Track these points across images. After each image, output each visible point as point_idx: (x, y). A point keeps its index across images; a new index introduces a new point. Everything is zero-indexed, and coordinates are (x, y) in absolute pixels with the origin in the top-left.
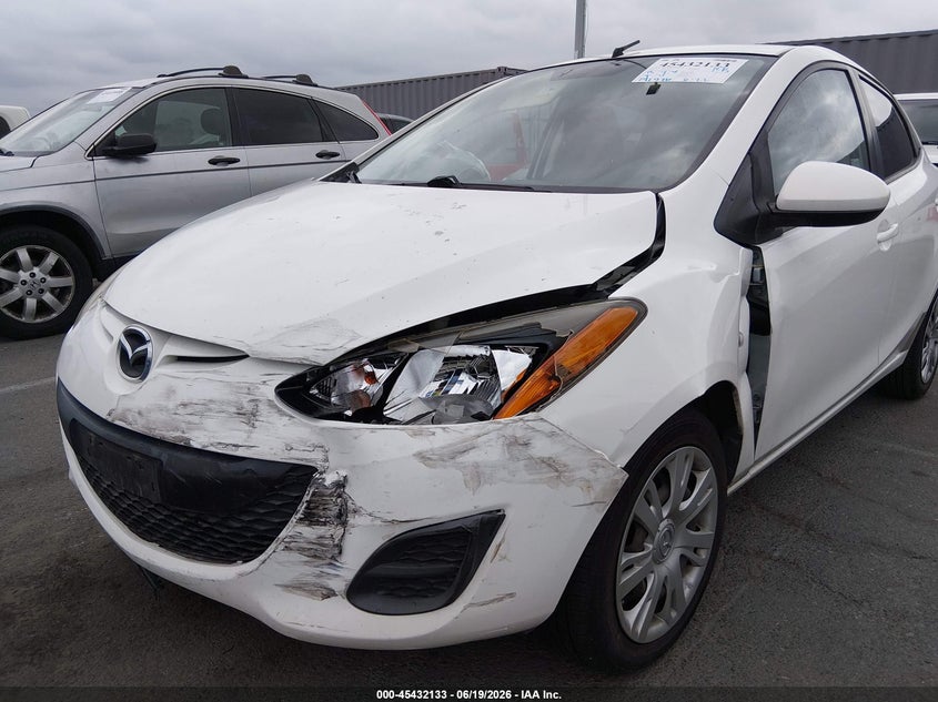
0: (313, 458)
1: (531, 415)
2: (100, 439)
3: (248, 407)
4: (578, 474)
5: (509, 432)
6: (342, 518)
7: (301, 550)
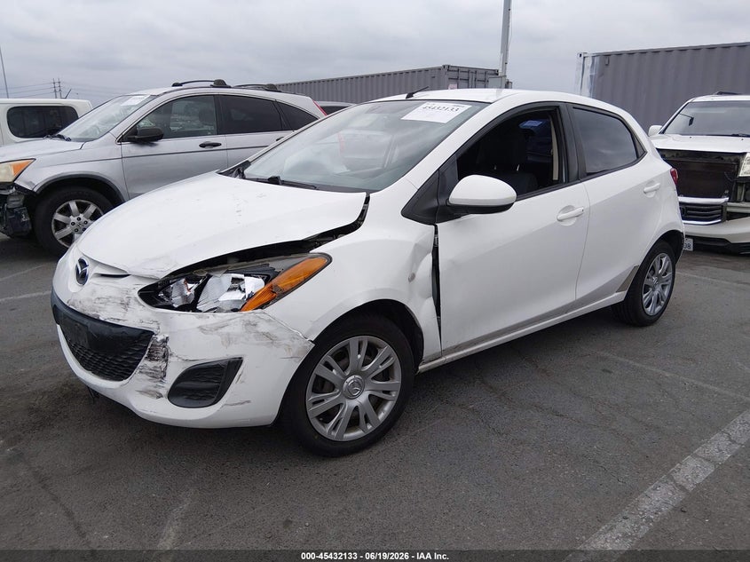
0: (152, 327)
1: (259, 310)
2: (66, 316)
3: (126, 300)
4: (283, 342)
5: (246, 318)
6: (165, 357)
7: (147, 373)
